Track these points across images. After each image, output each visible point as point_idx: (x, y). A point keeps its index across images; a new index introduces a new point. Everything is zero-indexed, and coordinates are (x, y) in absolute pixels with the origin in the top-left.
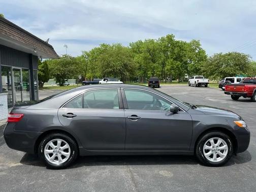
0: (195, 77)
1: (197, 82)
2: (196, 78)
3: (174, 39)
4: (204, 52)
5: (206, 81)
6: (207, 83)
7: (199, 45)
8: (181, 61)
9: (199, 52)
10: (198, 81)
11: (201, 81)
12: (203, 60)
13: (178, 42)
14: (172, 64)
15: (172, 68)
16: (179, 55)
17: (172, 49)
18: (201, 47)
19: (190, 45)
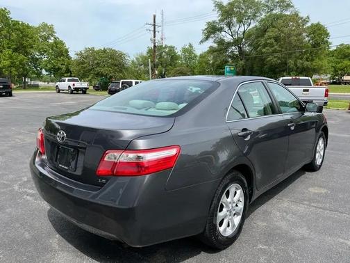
0: (67, 79)
1: (72, 87)
2: (69, 80)
3: (10, 16)
4: (62, 43)
5: (85, 85)
6: (86, 89)
7: (54, 32)
8: (27, 54)
9: (55, 42)
10: (74, 85)
11: (78, 85)
12: (62, 55)
13: (17, 23)
14: (11, 57)
15: (12, 65)
16: (22, 44)
17: (8, 32)
18: (57, 35)
19: (38, 30)
